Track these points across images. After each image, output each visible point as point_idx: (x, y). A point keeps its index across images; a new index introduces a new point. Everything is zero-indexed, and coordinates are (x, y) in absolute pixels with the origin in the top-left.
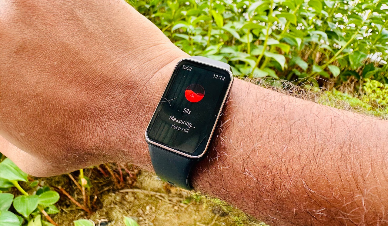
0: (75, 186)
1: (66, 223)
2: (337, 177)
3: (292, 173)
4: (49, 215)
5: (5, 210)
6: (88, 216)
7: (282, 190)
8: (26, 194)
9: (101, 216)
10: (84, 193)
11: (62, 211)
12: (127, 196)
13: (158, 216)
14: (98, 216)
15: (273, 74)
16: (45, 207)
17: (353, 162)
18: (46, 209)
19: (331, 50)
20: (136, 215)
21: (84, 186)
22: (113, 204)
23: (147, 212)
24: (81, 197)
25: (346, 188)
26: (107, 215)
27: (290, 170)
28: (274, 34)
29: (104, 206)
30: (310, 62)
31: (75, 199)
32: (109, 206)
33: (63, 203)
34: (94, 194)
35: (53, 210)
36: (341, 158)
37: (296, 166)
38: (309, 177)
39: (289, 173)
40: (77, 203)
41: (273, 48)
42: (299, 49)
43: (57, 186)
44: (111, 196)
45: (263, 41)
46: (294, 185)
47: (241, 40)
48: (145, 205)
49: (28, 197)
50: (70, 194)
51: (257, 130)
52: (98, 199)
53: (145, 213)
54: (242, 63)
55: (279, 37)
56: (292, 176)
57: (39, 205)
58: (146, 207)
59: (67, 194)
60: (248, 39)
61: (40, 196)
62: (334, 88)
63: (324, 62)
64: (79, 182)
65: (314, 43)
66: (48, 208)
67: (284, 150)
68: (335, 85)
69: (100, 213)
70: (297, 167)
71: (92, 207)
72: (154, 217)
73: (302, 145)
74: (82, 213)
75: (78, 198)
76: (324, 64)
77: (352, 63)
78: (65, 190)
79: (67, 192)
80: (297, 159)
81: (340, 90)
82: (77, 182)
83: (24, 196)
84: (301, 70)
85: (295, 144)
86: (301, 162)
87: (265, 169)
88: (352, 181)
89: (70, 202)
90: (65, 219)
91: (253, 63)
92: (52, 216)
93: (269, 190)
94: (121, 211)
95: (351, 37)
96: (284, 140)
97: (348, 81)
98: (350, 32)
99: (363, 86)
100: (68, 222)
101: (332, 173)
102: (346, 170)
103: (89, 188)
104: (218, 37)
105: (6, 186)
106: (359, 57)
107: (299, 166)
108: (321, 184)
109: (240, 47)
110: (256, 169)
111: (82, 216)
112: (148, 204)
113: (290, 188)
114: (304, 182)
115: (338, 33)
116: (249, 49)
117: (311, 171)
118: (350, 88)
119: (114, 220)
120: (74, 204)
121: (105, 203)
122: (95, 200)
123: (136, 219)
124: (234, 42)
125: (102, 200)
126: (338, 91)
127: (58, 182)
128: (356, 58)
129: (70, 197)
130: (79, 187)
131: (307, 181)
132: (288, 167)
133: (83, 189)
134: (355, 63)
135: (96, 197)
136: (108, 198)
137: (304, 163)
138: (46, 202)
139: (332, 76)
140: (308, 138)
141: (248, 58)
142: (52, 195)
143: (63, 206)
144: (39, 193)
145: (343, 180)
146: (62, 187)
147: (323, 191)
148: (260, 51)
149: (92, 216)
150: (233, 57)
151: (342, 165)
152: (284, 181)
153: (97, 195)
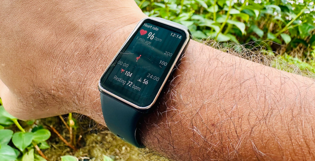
0: (65, 125)
1: (54, 157)
2: (287, 140)
3: (241, 133)
4: (41, 150)
5: (5, 144)
6: (73, 153)
7: (230, 151)
8: (23, 130)
9: (84, 153)
10: (71, 133)
11: (52, 147)
12: (106, 137)
13: (132, 156)
14: (81, 153)
15: (234, 38)
16: (38, 143)
17: (305, 125)
18: (39, 145)
19: (283, 21)
20: (114, 154)
21: (72, 127)
22: (95, 143)
23: (123, 152)
24: (68, 135)
25: (297, 153)
26: (89, 152)
27: (239, 130)
28: (236, 6)
29: (87, 144)
30: (266, 31)
31: (63, 137)
32: (91, 145)
33: (54, 140)
34: (79, 134)
35: (44, 146)
36: (292, 120)
37: (244, 126)
38: (258, 138)
39: (238, 132)
40: (65, 141)
41: (235, 17)
42: (256, 19)
43: (49, 125)
44: (93, 136)
45: (226, 12)
46: (242, 145)
47: (209, 10)
48: (121, 145)
49: (24, 133)
50: (59, 133)
51: (207, 87)
52: (82, 138)
53: (121, 152)
54: (208, 28)
55: (240, 9)
56: (240, 137)
57: (33, 141)
58: (122, 147)
59: (57, 133)
60: (214, 9)
61: (35, 133)
62: (286, 53)
63: (277, 30)
64: (68, 123)
65: (269, 15)
66: (40, 144)
67: (233, 109)
68: (287, 51)
69: (83, 150)
70: (246, 127)
71: (77, 145)
72: (129, 157)
73: (251, 105)
74: (68, 149)
75: (66, 136)
76: (277, 32)
77: (301, 32)
78: (56, 129)
79: (57, 130)
80: (246, 118)
81: (291, 55)
82: (66, 122)
83: (22, 133)
84: (258, 37)
85: (245, 103)
86: (250, 122)
87: (213, 127)
88: (303, 146)
89: (59, 139)
90: (54, 154)
91: (218, 29)
92: (43, 151)
93: (217, 150)
94: (101, 150)
95: (300, 11)
96: (234, 99)
97: (298, 48)
98: (299, 8)
99: (311, 52)
100: (56, 156)
101: (283, 135)
102: (297, 133)
103: (75, 128)
104: (189, 6)
105: (8, 123)
106: (307, 27)
107: (248, 126)
108: (271, 147)
109: (207, 15)
110: (205, 127)
111: (68, 152)
112: (124, 145)
113: (239, 149)
114: (253, 143)
115: (290, 7)
116: (215, 17)
117: (260, 132)
118: (300, 53)
119: (94, 157)
120: (62, 141)
121: (88, 142)
122: (80, 139)
123: (113, 157)
124: (201, 11)
125: (85, 139)
126: (289, 56)
127: (50, 122)
128: (305, 29)
129: (59, 135)
130: (68, 127)
131: (256, 143)
132: (236, 126)
133: (71, 129)
134: (303, 33)
135: (81, 136)
136: (91, 138)
137: (254, 123)
138: (39, 138)
139: (283, 42)
140: (258, 98)
141: (214, 24)
142: (44, 133)
143: (53, 142)
144: (34, 130)
145: (293, 145)
146: (54, 126)
147: (273, 155)
148: (223, 19)
149: (77, 153)
150: (201, 23)
151: (293, 128)
152: (232, 141)
153: (82, 134)
